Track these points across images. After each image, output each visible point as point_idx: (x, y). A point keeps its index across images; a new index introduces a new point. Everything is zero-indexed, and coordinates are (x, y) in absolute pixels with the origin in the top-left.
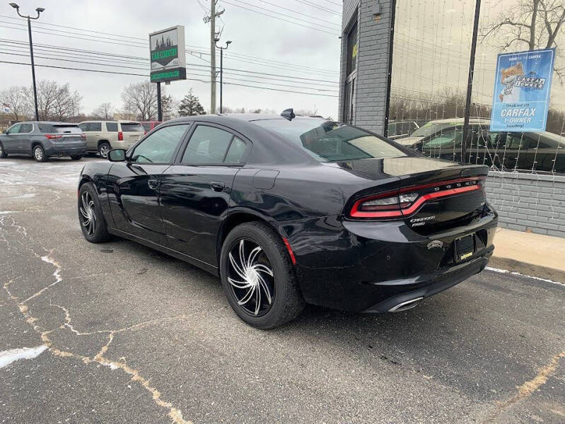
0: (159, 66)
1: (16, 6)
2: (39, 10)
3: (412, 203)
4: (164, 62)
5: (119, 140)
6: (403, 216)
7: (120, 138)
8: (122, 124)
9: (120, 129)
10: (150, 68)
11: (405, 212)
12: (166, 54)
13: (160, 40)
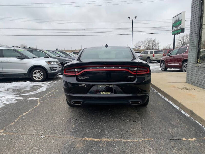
0: (175, 28)
1: (129, 17)
2: (136, 17)
3: (79, 72)
4: (176, 27)
5: (153, 57)
6: (76, 75)
7: (153, 56)
8: (154, 51)
9: (154, 53)
10: (172, 30)
11: (77, 74)
12: (178, 23)
13: (176, 19)
